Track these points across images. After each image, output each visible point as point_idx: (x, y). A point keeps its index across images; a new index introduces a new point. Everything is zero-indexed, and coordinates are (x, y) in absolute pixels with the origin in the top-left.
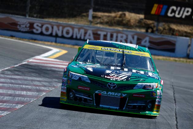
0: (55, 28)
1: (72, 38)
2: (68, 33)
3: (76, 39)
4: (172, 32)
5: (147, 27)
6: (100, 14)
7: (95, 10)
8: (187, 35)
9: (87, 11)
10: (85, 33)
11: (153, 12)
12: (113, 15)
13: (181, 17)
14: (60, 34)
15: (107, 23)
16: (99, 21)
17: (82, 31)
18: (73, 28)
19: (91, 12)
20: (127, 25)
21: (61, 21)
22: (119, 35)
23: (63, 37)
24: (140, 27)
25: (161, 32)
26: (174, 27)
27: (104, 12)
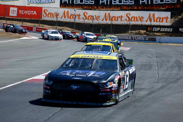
0: (119, 37)
1: (125, 39)
2: (123, 38)
3: (126, 40)
4: (155, 35)
5: (147, 34)
6: (132, 31)
7: (131, 30)
8: (159, 36)
9: (129, 30)
10: (129, 37)
11: (149, 30)
12: (137, 31)
13: (157, 31)
14: (121, 38)
15: (135, 34)
16: (132, 34)
17: (128, 37)
18: (125, 37)
19: (130, 31)
20: (141, 34)
21: (121, 35)
22: (139, 37)
23: (122, 39)
24: (145, 34)
25: (151, 36)
26: (155, 34)
27: (134, 31)
